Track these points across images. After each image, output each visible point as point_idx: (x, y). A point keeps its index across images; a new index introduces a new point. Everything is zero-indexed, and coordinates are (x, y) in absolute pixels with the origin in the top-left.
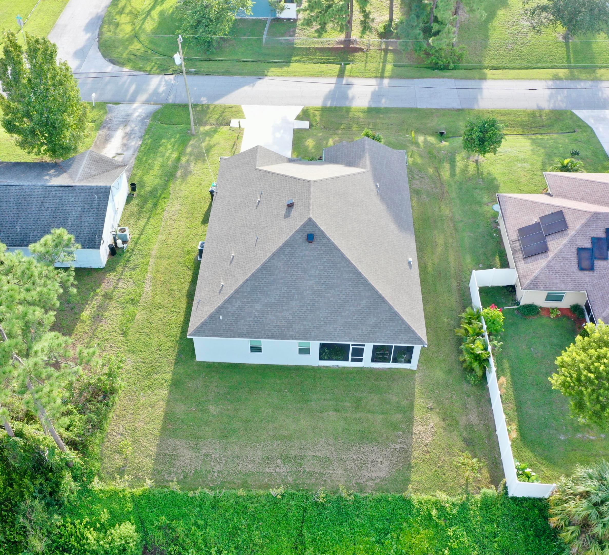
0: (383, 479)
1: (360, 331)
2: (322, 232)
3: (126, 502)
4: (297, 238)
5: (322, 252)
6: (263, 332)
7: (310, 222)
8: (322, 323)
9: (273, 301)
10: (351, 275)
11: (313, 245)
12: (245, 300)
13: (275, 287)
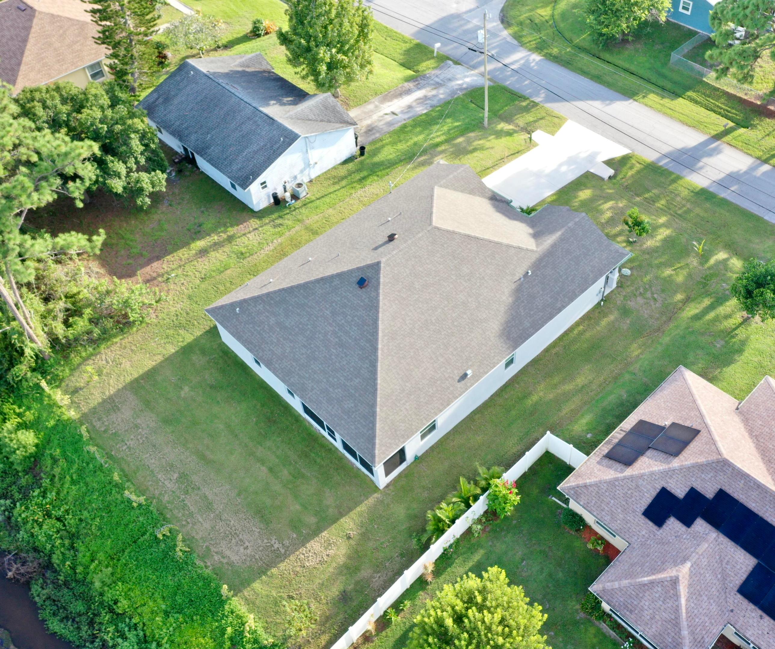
0: (231, 564)
1: (331, 407)
2: (378, 283)
3: (53, 418)
4: (353, 275)
5: (362, 304)
6: (257, 348)
7: (376, 267)
8: (307, 376)
9: (287, 324)
10: (368, 345)
11: (360, 292)
12: (268, 307)
13: (299, 311)
